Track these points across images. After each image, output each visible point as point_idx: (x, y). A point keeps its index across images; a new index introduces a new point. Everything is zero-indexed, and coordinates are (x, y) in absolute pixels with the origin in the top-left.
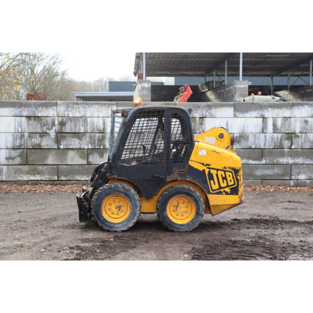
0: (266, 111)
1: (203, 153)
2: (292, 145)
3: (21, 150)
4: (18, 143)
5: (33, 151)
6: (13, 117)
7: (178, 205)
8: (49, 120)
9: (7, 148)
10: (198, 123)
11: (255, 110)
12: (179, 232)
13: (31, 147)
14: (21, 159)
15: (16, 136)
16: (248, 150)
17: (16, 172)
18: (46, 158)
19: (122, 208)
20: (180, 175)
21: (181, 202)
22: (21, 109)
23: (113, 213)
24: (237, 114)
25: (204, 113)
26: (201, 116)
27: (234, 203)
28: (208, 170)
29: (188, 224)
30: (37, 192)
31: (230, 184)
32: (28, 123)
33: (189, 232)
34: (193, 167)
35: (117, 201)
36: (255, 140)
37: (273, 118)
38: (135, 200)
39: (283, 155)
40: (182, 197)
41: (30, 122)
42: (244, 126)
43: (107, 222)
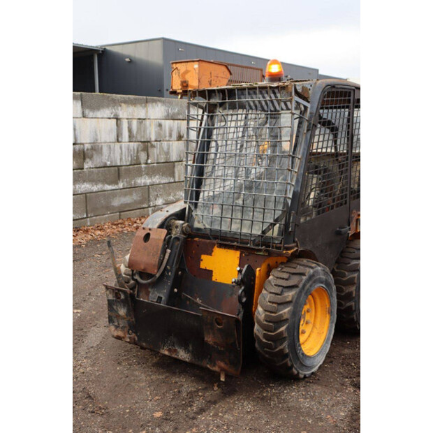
0: (119, 108)
2: (148, 158)
11: (107, 107)
16: (103, 169)
24: (87, 112)
36: (110, 153)
37: (127, 119)
39: (139, 173)
42: (96, 132)
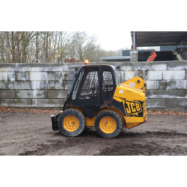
1: (121, 92)
3: (44, 90)
4: (43, 86)
5: (51, 91)
6: (40, 72)
7: (107, 123)
8: (59, 73)
9: (37, 89)
10: (144, 74)
11: (180, 65)
12: (107, 138)
13: (49, 89)
14: (44, 95)
15: (42, 82)
16: (176, 90)
17: (42, 102)
18: (58, 95)
19: (75, 123)
20: (108, 105)
21: (109, 121)
22: (44, 68)
23: (70, 126)
24: (169, 68)
25: (148, 68)
26: (146, 70)
27: (140, 122)
28: (125, 102)
29: (112, 133)
30: (49, 113)
31: (138, 110)
32: (48, 75)
33: (113, 138)
34: (116, 100)
35: (72, 119)
36: (181, 84)
38: (81, 119)
40: (109, 117)
41: (49, 75)
42: (173, 75)
43: (66, 131)
